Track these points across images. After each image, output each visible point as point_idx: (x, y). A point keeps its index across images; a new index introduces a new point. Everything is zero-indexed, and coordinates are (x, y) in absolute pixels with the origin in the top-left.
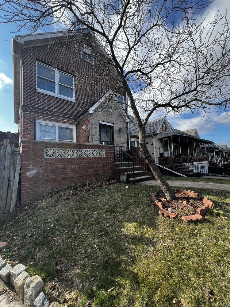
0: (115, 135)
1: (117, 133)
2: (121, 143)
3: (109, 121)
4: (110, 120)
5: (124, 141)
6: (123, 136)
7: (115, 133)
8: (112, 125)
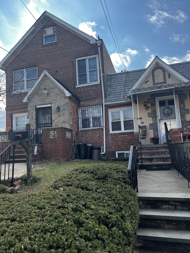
0: (52, 115)
1: (55, 112)
2: (61, 123)
3: (46, 103)
4: (47, 101)
5: (65, 120)
6: (63, 114)
7: (52, 113)
8: (49, 105)
